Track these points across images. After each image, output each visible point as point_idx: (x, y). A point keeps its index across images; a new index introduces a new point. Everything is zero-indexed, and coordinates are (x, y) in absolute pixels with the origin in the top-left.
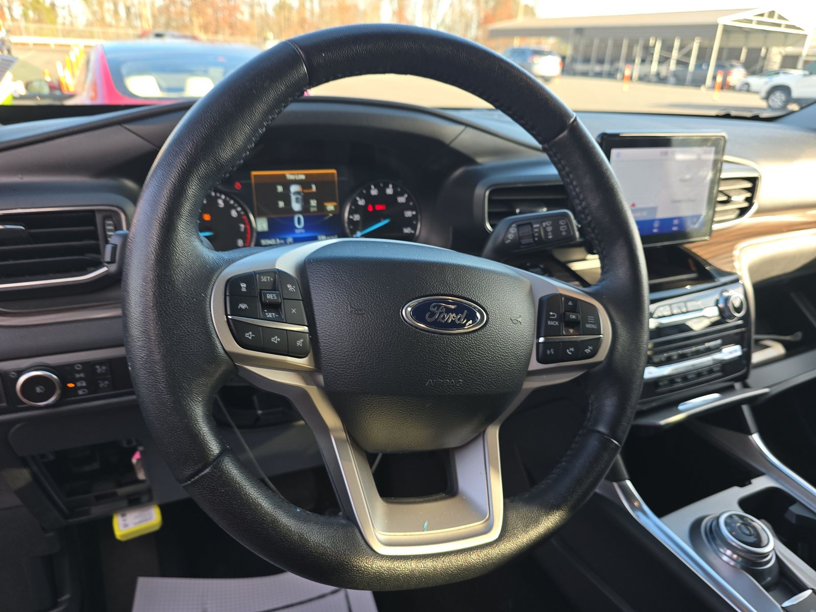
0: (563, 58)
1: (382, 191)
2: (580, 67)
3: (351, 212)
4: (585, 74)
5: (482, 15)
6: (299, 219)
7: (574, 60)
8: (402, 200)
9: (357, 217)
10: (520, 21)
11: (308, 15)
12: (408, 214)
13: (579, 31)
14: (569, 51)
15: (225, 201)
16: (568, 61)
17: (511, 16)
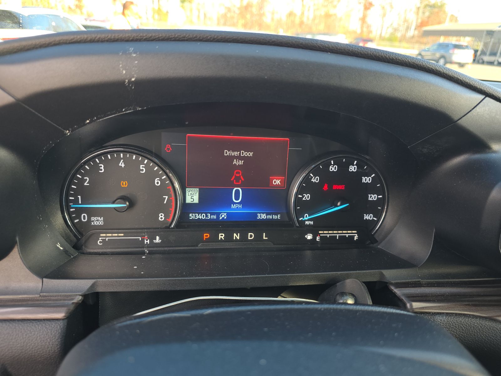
0: (476, 51)
1: (343, 167)
2: (486, 58)
3: (301, 190)
4: (491, 63)
5: (419, 21)
6: (237, 192)
7: (483, 53)
8: (367, 180)
9: (307, 197)
10: (447, 26)
11: (305, 20)
12: (373, 197)
13: (490, 33)
14: (480, 46)
15: (147, 166)
16: (479, 53)
17: (439, 23)
